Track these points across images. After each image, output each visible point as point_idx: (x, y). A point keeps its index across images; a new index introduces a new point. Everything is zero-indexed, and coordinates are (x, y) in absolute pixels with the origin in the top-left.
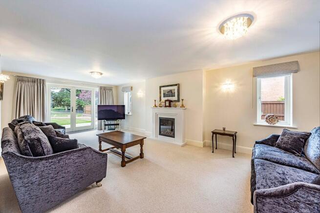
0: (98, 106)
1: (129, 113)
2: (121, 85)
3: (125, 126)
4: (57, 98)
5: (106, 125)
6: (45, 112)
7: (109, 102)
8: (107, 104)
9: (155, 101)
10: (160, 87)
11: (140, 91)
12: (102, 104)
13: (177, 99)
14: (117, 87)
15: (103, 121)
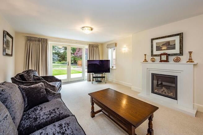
0: (88, 61)
1: (113, 67)
2: (106, 42)
3: (109, 79)
4: (62, 56)
5: (94, 77)
6: (48, 66)
7: (96, 58)
8: (95, 59)
9: (145, 55)
10: (152, 40)
11: (125, 46)
12: (91, 59)
13: (178, 52)
14: (102, 44)
15: (91, 73)
